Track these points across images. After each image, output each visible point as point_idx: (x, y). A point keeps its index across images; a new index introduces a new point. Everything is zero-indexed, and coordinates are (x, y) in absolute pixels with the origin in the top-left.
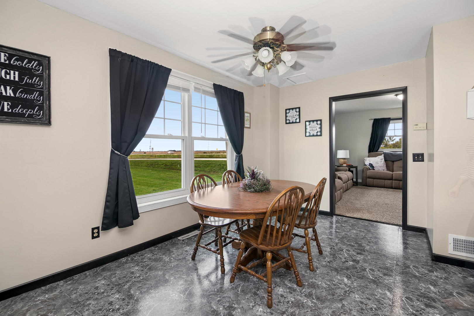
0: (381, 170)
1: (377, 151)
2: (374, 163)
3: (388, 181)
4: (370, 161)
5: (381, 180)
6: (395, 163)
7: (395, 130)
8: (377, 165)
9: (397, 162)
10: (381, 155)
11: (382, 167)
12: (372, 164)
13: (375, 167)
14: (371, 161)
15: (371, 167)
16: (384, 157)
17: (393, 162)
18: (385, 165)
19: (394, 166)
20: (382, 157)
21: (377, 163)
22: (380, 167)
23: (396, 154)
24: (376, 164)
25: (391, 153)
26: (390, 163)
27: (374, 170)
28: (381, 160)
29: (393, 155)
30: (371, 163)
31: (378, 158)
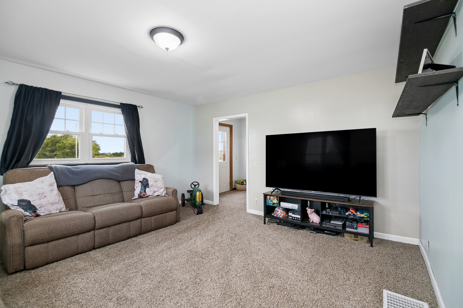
0: (54, 212)
1: (27, 165)
2: (35, 198)
3: (84, 235)
4: (21, 194)
5: (68, 239)
6: (77, 188)
7: (65, 120)
8: (44, 201)
9: (82, 186)
10: (45, 174)
11: (56, 203)
12: (29, 202)
13: (37, 207)
14: (24, 193)
15: (26, 210)
16: (55, 178)
17: (74, 186)
18: (61, 198)
19: (78, 195)
20: (51, 178)
21: (42, 195)
22: (52, 204)
23: (79, 170)
24: (40, 199)
25: (67, 168)
26: (68, 190)
27: (38, 216)
28: (51, 186)
29: (73, 171)
30: (26, 197)
31: (42, 182)
